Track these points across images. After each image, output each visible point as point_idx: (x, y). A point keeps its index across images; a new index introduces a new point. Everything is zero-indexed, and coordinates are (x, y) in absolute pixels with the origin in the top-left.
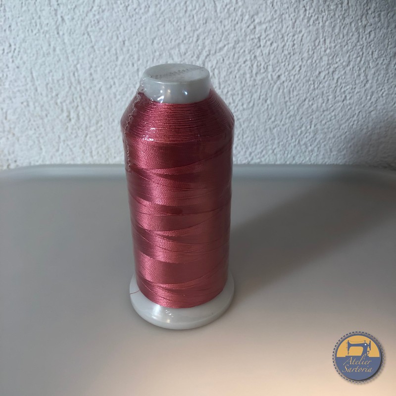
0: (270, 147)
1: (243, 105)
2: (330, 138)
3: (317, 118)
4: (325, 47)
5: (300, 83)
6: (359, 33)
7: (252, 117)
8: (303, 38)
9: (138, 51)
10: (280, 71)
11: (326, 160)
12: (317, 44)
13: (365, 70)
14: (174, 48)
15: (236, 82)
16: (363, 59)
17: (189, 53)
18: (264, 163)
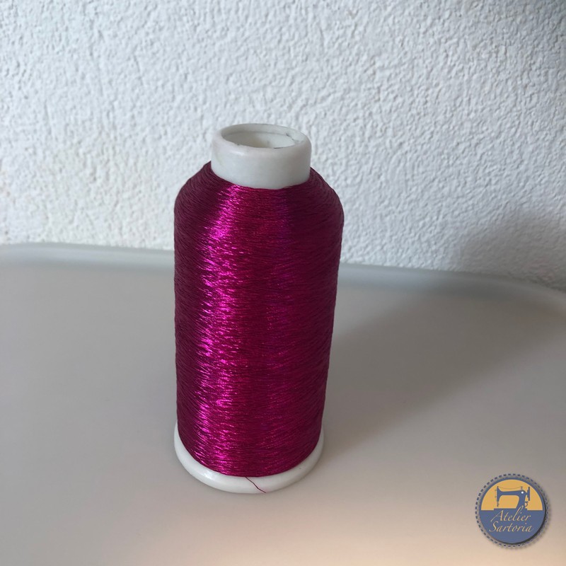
0: (378, 242)
1: (346, 179)
2: (463, 235)
3: (448, 207)
4: (468, 109)
5: (430, 156)
6: (516, 95)
7: (358, 197)
8: (440, 94)
9: (206, 90)
10: (404, 137)
11: (454, 266)
12: (458, 105)
13: (521, 146)
14: (257, 91)
15: (340, 147)
16: (519, 130)
17: (278, 100)
18: (367, 263)
